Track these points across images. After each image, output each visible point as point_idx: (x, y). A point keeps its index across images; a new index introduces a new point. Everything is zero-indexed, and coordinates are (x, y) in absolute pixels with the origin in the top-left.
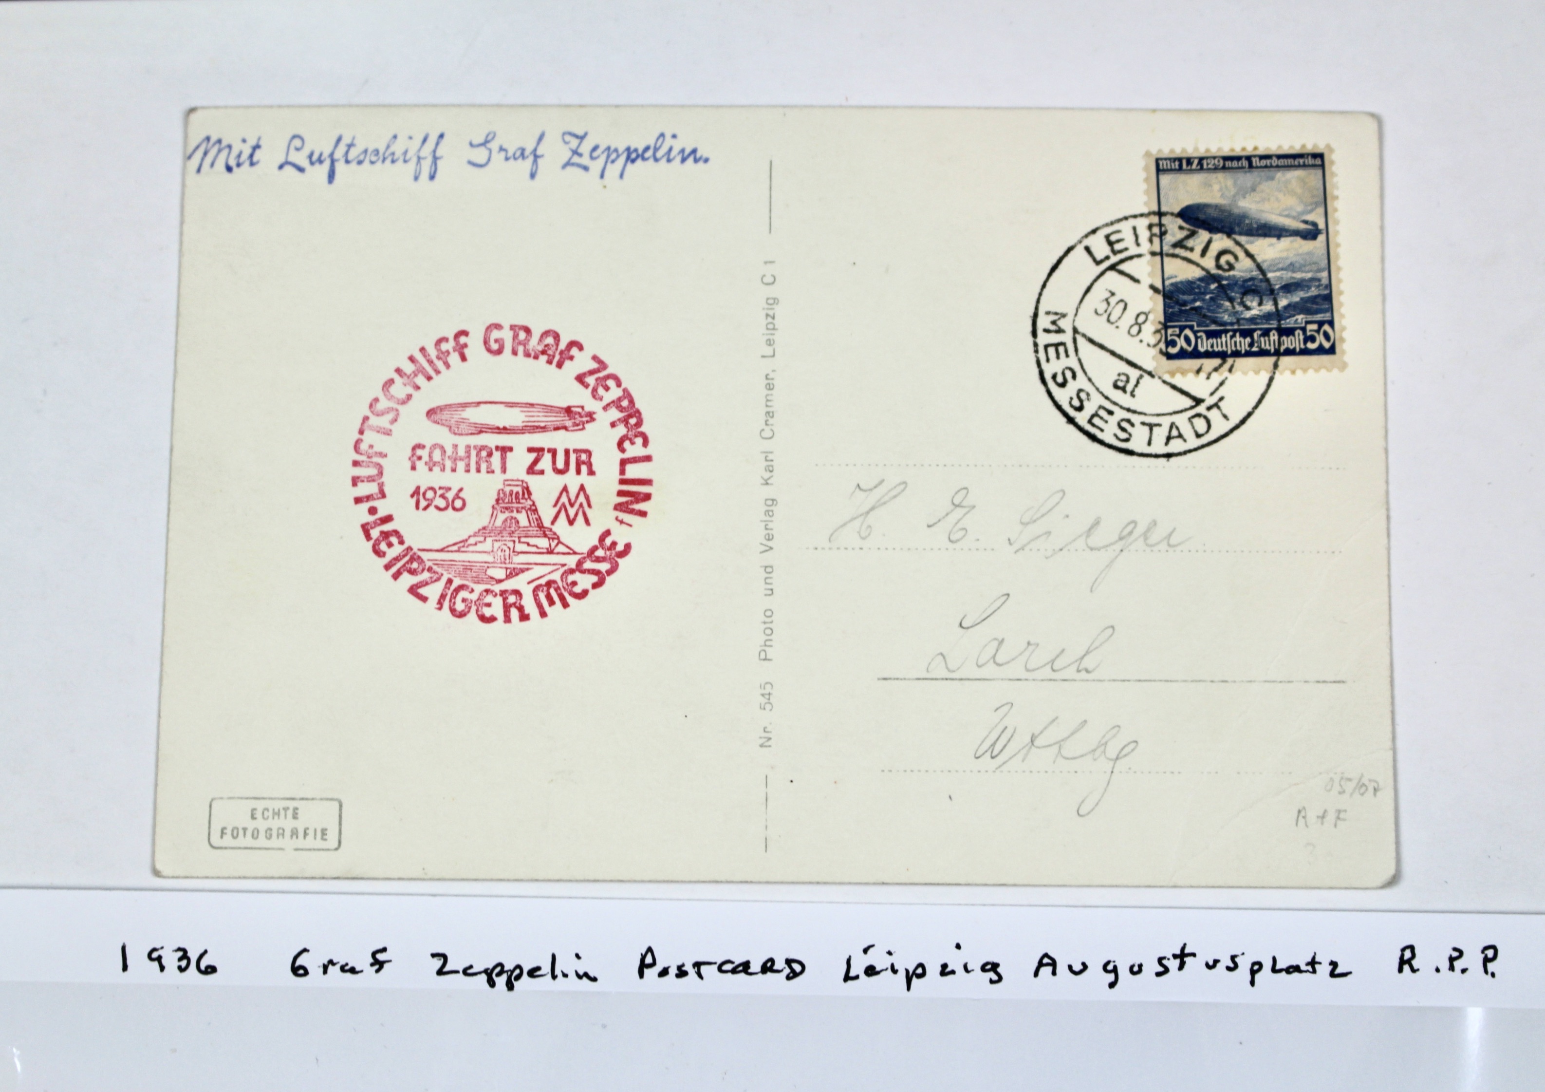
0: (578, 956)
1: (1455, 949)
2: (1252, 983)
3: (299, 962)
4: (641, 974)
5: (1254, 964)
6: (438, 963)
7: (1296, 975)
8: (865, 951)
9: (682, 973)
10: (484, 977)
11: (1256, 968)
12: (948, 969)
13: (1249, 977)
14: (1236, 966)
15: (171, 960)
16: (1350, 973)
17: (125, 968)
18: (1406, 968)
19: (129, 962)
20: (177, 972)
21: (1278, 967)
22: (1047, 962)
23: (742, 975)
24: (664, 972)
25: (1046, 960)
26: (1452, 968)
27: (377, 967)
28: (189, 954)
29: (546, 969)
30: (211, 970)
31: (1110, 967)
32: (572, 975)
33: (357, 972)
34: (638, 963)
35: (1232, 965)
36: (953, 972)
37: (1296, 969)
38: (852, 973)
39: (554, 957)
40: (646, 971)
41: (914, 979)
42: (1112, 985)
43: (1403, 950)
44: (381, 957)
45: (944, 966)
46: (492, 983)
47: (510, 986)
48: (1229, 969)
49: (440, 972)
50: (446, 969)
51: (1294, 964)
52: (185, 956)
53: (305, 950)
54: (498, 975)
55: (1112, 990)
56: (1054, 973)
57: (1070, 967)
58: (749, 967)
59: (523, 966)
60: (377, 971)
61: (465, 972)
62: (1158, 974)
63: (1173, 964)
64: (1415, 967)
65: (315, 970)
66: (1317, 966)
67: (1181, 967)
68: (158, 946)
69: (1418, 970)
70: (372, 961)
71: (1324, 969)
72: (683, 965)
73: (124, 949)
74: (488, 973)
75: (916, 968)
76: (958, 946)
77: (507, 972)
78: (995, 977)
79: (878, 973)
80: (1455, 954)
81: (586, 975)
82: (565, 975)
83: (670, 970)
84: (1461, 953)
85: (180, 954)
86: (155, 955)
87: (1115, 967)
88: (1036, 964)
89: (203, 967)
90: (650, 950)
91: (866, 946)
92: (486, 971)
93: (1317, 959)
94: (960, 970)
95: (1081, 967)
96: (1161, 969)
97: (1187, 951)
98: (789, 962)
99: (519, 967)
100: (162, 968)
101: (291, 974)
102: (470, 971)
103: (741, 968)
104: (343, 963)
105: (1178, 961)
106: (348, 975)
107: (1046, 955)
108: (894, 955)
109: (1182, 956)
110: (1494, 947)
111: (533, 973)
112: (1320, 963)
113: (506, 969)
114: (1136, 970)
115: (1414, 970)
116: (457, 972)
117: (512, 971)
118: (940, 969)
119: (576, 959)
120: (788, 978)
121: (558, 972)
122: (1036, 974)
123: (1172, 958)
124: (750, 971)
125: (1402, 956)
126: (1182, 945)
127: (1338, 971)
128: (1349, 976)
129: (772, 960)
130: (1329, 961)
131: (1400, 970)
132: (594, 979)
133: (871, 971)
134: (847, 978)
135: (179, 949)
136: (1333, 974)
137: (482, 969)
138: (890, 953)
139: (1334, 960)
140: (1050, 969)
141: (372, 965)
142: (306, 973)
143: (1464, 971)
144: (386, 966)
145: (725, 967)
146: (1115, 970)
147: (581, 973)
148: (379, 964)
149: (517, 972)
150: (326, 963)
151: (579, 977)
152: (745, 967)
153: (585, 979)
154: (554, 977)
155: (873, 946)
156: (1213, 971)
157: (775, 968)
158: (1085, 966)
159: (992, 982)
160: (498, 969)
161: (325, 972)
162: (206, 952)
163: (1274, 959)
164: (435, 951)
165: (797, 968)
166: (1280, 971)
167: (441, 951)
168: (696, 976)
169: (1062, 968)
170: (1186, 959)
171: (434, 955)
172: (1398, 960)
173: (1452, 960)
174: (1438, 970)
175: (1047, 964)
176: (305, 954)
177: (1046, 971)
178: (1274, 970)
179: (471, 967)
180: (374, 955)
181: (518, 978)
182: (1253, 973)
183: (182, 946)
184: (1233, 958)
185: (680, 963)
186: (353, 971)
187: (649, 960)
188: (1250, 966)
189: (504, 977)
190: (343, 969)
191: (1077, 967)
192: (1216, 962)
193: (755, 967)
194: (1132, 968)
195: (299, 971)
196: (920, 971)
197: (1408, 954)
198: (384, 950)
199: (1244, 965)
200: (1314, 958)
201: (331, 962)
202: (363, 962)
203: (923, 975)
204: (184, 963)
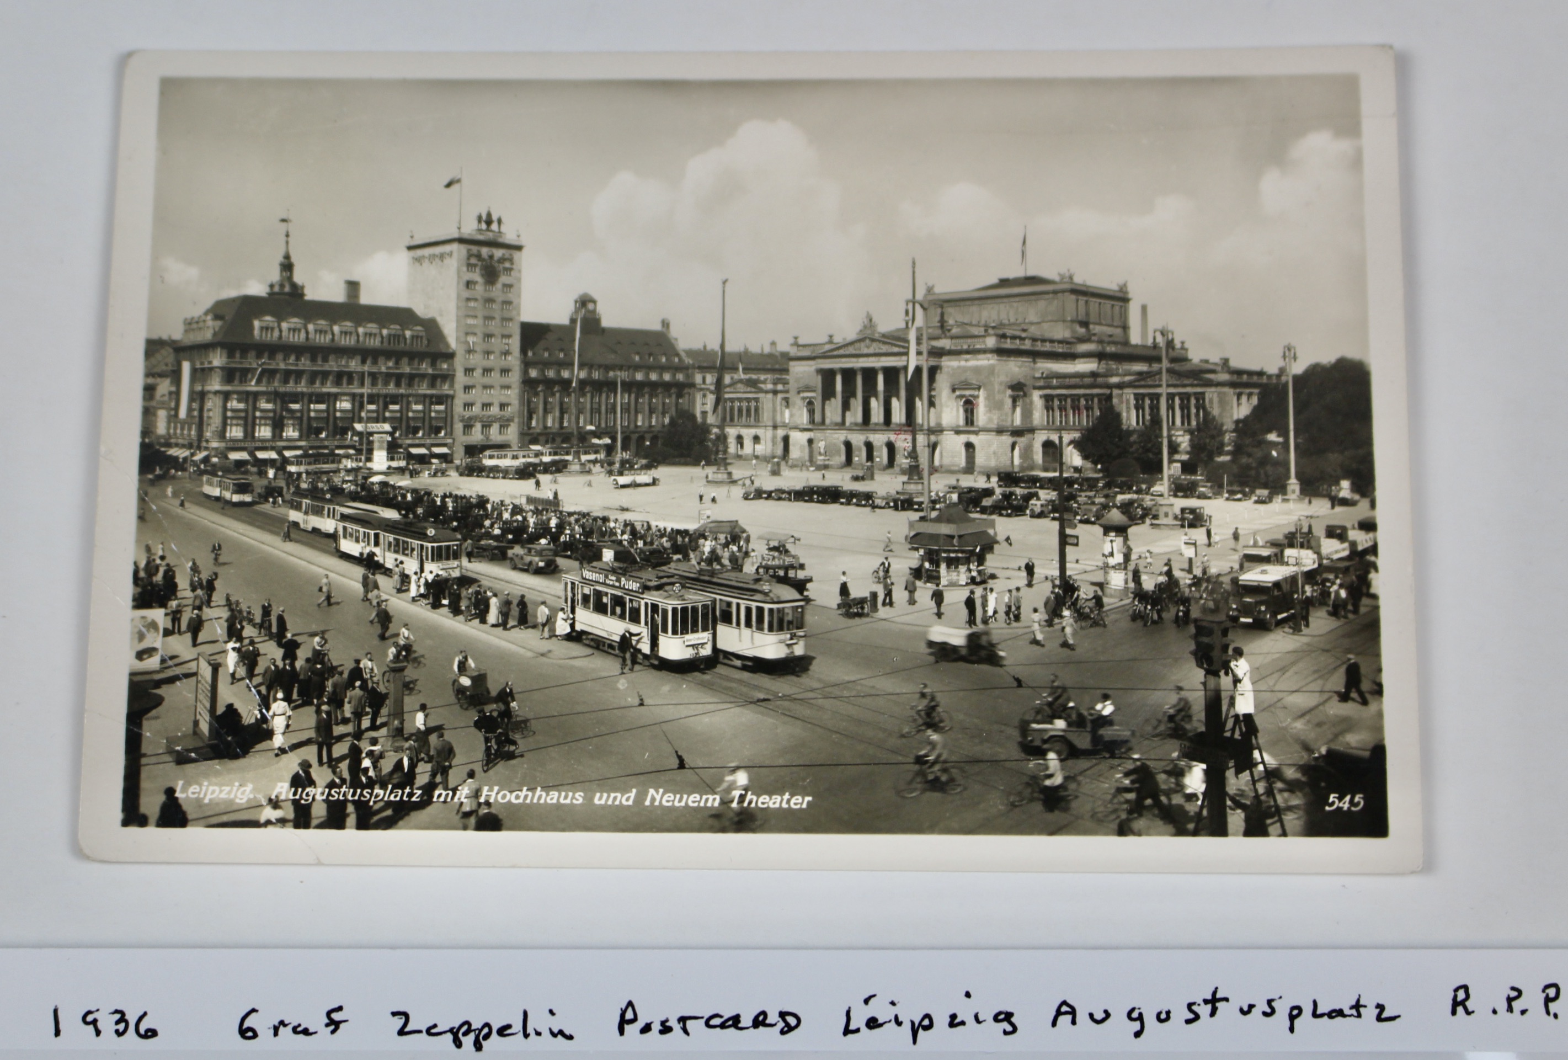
0: (551, 1012)
1: (1513, 989)
2: (1292, 1029)
3: (246, 1025)
4: (621, 1031)
5: (1293, 1008)
6: (399, 1022)
7: (1339, 1019)
8: (866, 1001)
9: (666, 1029)
10: (449, 1037)
11: (1295, 1013)
12: (957, 1020)
13: (1288, 1024)
14: (1273, 1011)
15: (107, 1023)
16: (1399, 1016)
17: (57, 1033)
18: (1460, 1009)
19: (61, 1027)
20: (115, 1036)
21: (1319, 1012)
22: (1066, 1010)
23: (732, 1030)
24: (646, 1029)
25: (1064, 1009)
26: (1510, 1009)
27: (332, 1027)
28: (127, 1017)
29: (517, 1027)
30: (151, 1033)
31: (1135, 1015)
32: (546, 1033)
33: (311, 1034)
34: (618, 1019)
35: (1269, 1010)
36: (963, 1023)
37: (1340, 1013)
38: (852, 1027)
39: (525, 1014)
40: (626, 1027)
41: (921, 1030)
42: (1138, 1034)
43: (1456, 990)
44: (336, 1016)
45: (953, 1017)
46: (458, 1043)
47: (478, 1046)
48: (1265, 1014)
49: (402, 1032)
50: (407, 1029)
51: (1337, 1008)
52: (123, 1019)
53: (254, 1010)
54: (465, 1034)
55: (1138, 1039)
56: (1074, 1022)
57: (1091, 1015)
58: (739, 1022)
59: (492, 1024)
60: (333, 1032)
61: (429, 1032)
62: (1188, 1022)
63: (1204, 1010)
64: (1470, 1010)
65: (265, 1032)
66: (1362, 1010)
67: (1213, 1013)
68: (93, 1009)
69: (1473, 1012)
70: (327, 1021)
71: (1370, 1013)
72: (667, 1021)
73: (56, 1011)
74: (454, 1032)
75: (923, 1020)
76: (968, 995)
77: (475, 1030)
78: (1009, 1028)
79: (881, 1025)
80: (1514, 994)
81: (561, 1032)
82: (538, 1034)
83: (653, 1026)
84: (1520, 993)
85: (118, 1016)
86: (90, 1018)
87: (1141, 1015)
88: (1053, 1013)
89: (142, 1031)
90: (630, 1004)
91: (866, 996)
92: (451, 1030)
93: (1362, 1002)
94: (970, 1021)
95: (1104, 1015)
96: (1191, 1016)
97: (1218, 996)
98: (783, 1015)
99: (487, 1025)
100: (98, 1033)
101: (239, 1036)
102: (433, 1031)
103: (730, 1023)
104: (296, 1024)
105: (1209, 1007)
106: (301, 1036)
107: (1065, 1003)
108: (898, 1005)
109: (1213, 1001)
110: (1556, 986)
111: (503, 1031)
112: (1365, 1006)
113: (473, 1027)
114: (1163, 1018)
115: (1468, 1013)
116: (420, 1032)
117: (481, 1030)
118: (949, 1020)
119: (549, 1015)
120: (783, 1032)
121: (530, 1030)
122: (1054, 1024)
123: (1202, 1004)
124: (740, 1025)
125: (1455, 997)
126: (1213, 989)
127: (1384, 1015)
128: (1398, 1020)
129: (764, 1013)
130: (1375, 1004)
131: (1454, 1012)
132: (570, 1038)
133: (873, 1023)
134: (847, 1031)
135: (116, 1012)
136: (1379, 1019)
137: (447, 1028)
138: (893, 1003)
139: (1381, 1002)
140: (1069, 1017)
141: (327, 1025)
142: (255, 1035)
143: (1523, 1012)
144: (342, 1026)
145: (713, 1022)
146: (1140, 1018)
147: (556, 1031)
148: (335, 1025)
149: (486, 1030)
150: (277, 1024)
151: (554, 1035)
152: (735, 1021)
153: (559, 1036)
154: (526, 1035)
155: (874, 996)
156: (1248, 1016)
157: (767, 1022)
158: (1107, 1014)
159: (1006, 1033)
160: (465, 1028)
161: (276, 1034)
162: (145, 1014)
163: (1315, 1003)
164: (395, 1010)
165: (792, 1021)
166: (1322, 1015)
167: (402, 1009)
168: (682, 1032)
169: (1082, 1016)
170: (1218, 1004)
171: (394, 1014)
172: (1450, 1002)
173: (1510, 1000)
174: (1495, 1012)
175: (1066, 1013)
176: (254, 1014)
177: (1065, 1020)
178: (1315, 1015)
179: (435, 1026)
180: (329, 1014)
181: (487, 1037)
182: (1292, 1018)
183: (119, 1008)
184: (1270, 1002)
185: (664, 1019)
186: (306, 1032)
187: (629, 1015)
188: (1288, 1011)
189: (472, 1037)
190: (295, 1031)
191: (1099, 1015)
192: (1251, 1007)
193: (746, 1021)
194: (1159, 1015)
195: (246, 1033)
196: (926, 1022)
197: (1461, 995)
198: (340, 1009)
199: (1282, 1010)
200: (1358, 1001)
201: (282, 1023)
202: (317, 1022)
203: (930, 1026)
204: (121, 1027)
